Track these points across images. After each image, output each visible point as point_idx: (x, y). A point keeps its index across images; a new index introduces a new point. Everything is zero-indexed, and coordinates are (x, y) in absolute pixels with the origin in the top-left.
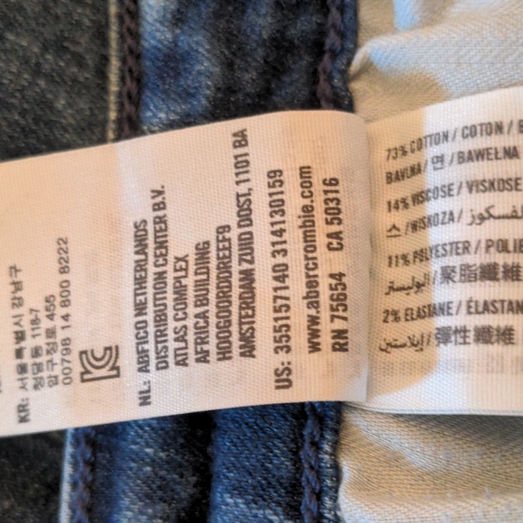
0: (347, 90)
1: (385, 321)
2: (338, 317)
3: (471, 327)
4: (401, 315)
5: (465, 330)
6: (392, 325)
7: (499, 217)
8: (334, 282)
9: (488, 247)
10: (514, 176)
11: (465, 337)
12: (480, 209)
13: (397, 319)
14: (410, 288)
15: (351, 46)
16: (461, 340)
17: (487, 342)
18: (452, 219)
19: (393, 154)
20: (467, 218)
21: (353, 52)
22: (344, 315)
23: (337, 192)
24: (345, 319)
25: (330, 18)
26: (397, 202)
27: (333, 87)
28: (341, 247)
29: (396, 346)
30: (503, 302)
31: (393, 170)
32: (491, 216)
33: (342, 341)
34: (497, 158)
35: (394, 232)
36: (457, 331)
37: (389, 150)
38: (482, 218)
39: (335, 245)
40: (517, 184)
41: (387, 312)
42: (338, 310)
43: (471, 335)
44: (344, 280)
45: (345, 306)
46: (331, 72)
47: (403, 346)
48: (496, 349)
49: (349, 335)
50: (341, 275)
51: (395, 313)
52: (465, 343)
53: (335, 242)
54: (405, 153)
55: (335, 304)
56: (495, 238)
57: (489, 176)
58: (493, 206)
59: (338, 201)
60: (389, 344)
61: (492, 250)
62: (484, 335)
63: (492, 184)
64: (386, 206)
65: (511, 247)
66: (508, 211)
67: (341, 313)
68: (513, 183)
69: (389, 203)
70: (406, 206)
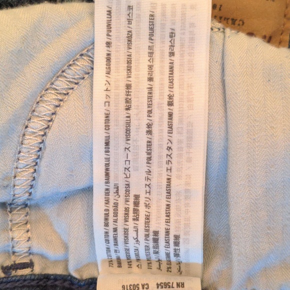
0: (86, 280)
1: (171, 272)
2: (172, 285)
3: (174, 248)
4: (169, 266)
5: (175, 249)
6: (172, 270)
7: (137, 235)
8: (160, 287)
9: (147, 240)
10: (123, 230)
11: (177, 250)
12: (134, 241)
13: (170, 268)
14: (160, 263)
15: (70, 277)
16: (178, 251)
17: (179, 243)
18: (137, 250)
19: (111, 265)
20: (137, 245)
21: (72, 277)
22: (171, 283)
23: (127, 286)
24: (173, 283)
25: (59, 285)
26: (129, 265)
27: (84, 285)
28: (147, 284)
29: (180, 269)
30: (166, 237)
31: (117, 265)
32: (137, 238)
33: (181, 284)
34: (117, 234)
35: (140, 266)
36: (175, 252)
37: (110, 266)
38: (137, 241)
39: (147, 286)
40: (126, 229)
41: (167, 271)
42: (170, 286)
43: (176, 248)
44: (159, 283)
45: (168, 283)
46: (78, 285)
47: (180, 267)
48: (181, 240)
49: (178, 282)
50: (157, 284)
51: (168, 268)
52: (179, 250)
53: (145, 286)
54: (111, 261)
55: (168, 287)
56: (144, 238)
57: (123, 237)
58: (134, 238)
59: (131, 285)
60: (179, 271)
61: (148, 239)
62: (177, 244)
63: (126, 237)
64: (130, 269)
65: (147, 233)
66: (135, 233)
67: (171, 284)
68: (126, 230)
69: (129, 267)
70: (131, 262)
